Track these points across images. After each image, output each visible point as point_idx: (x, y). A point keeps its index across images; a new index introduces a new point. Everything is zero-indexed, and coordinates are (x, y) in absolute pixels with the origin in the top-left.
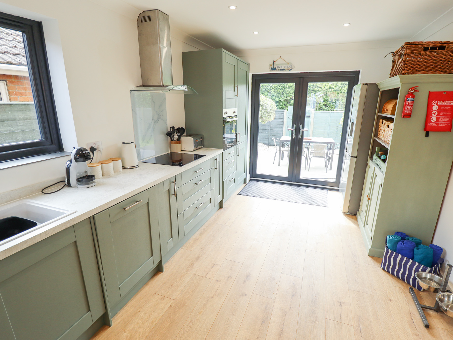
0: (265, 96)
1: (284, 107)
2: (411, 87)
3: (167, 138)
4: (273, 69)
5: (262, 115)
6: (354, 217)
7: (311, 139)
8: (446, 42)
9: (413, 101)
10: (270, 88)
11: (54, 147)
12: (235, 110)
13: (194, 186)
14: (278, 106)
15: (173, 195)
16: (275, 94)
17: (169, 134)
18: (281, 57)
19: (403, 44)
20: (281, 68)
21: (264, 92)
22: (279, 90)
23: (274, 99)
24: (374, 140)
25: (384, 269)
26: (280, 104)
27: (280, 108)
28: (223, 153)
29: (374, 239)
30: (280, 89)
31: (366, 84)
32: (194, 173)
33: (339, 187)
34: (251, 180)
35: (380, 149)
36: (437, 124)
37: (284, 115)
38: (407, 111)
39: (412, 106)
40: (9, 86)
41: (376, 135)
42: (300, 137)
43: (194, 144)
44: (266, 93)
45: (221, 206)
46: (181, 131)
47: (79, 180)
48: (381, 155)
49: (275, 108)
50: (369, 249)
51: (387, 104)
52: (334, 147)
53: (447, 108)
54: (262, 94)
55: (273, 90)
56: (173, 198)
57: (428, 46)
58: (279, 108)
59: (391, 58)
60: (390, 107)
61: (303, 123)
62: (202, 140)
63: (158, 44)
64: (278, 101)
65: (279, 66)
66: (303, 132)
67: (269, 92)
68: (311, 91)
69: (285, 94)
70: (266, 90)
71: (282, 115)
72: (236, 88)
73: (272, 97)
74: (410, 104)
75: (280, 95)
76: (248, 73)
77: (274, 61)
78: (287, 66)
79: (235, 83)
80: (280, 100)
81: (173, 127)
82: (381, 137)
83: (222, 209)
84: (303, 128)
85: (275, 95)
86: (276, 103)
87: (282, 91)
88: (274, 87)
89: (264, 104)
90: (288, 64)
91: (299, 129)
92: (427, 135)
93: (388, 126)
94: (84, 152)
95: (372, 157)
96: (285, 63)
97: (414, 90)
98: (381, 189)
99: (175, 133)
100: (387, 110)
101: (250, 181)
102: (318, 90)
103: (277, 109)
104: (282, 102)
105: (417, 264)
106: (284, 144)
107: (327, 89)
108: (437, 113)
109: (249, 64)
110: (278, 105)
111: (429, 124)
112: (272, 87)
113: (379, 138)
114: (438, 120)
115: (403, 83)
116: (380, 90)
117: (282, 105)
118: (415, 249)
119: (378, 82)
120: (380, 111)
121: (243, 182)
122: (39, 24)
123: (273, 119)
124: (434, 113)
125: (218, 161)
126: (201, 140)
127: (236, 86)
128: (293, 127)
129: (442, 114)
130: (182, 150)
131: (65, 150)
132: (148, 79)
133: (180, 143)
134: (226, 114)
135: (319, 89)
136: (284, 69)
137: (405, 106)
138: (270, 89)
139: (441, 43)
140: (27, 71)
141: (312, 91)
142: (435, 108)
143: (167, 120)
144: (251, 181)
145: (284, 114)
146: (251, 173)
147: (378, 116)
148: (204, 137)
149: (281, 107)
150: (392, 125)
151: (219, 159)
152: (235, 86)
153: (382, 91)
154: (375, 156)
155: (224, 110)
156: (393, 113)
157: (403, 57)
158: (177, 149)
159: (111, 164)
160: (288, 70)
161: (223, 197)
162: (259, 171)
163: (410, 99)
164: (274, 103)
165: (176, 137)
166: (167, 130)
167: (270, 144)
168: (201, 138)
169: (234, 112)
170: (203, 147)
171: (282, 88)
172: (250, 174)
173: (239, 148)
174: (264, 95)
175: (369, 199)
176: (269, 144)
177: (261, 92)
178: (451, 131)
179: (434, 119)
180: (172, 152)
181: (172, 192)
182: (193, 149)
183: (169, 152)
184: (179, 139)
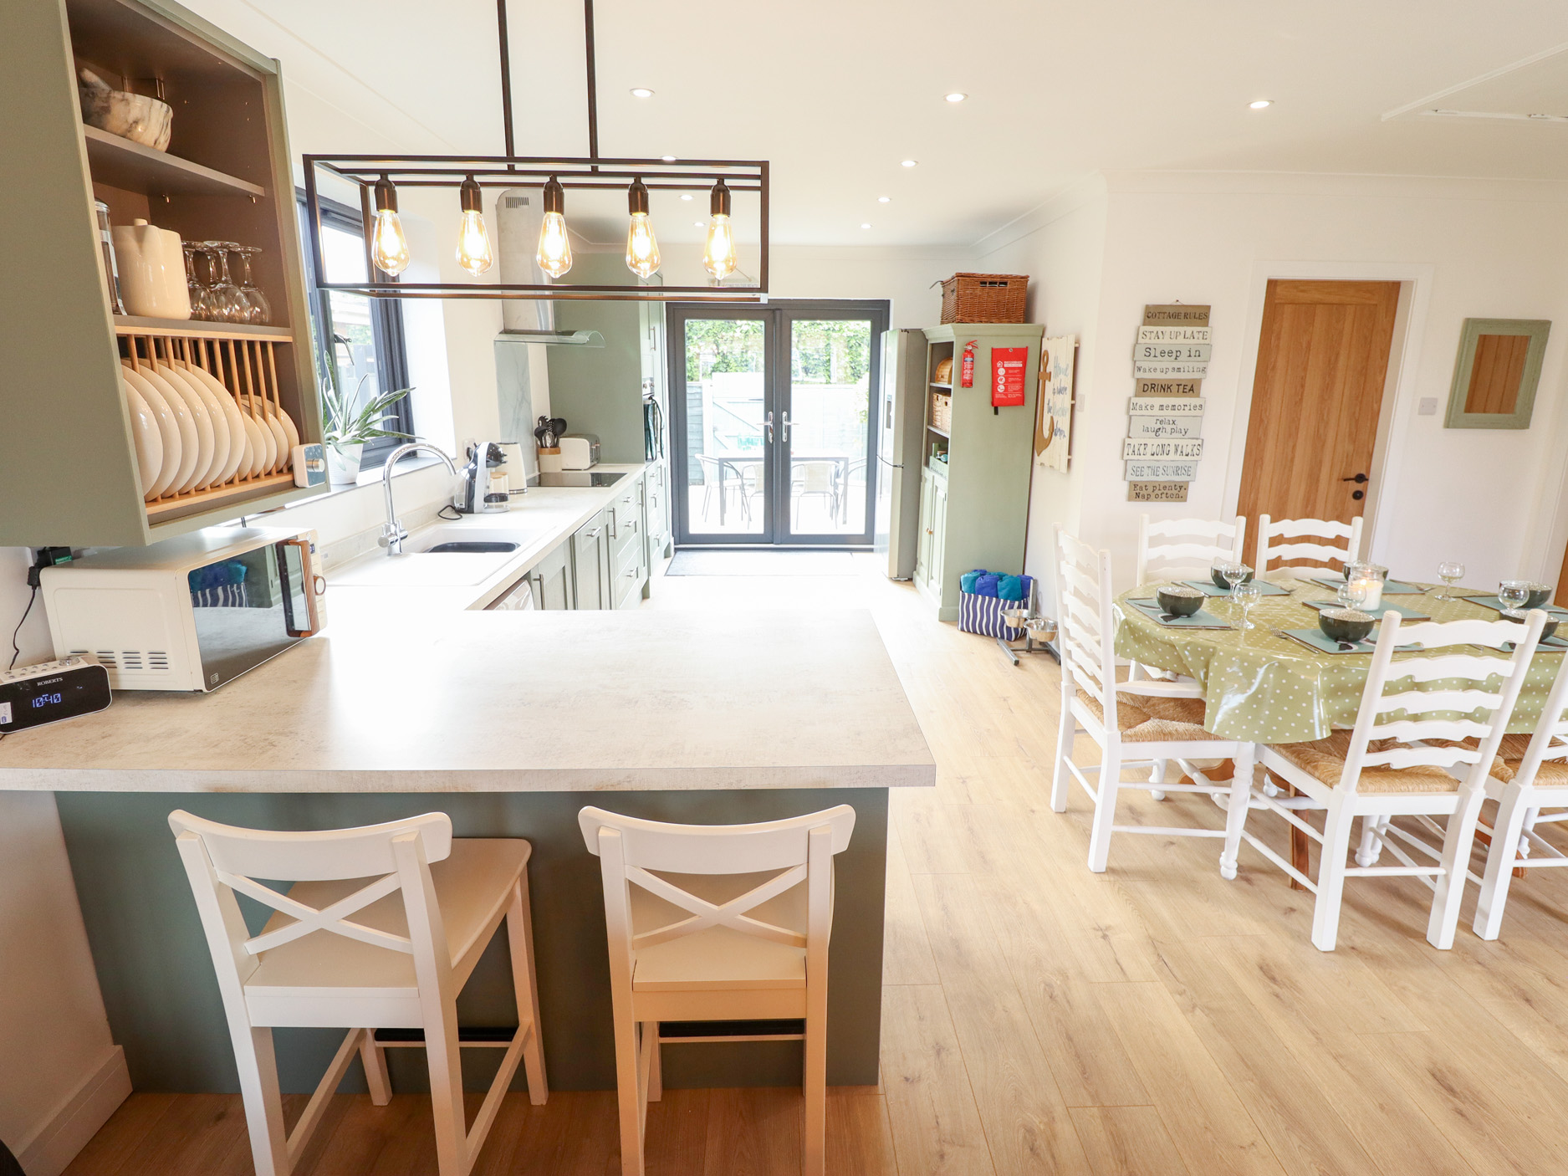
2: (967, 342)
3: (534, 440)
6: (909, 583)
8: (1007, 276)
9: (972, 361)
13: (625, 529)
15: (611, 536)
17: (538, 433)
18: (734, 266)
19: (954, 274)
24: (928, 430)
25: (962, 630)
28: (645, 473)
29: (945, 592)
31: (906, 330)
32: (623, 504)
33: (873, 542)
34: (676, 550)
35: (940, 446)
36: (1006, 395)
38: (967, 377)
39: (972, 369)
41: (931, 421)
42: (784, 440)
43: (590, 452)
45: (645, 591)
46: (559, 427)
47: (487, 500)
48: (940, 455)
50: (939, 608)
51: (942, 367)
52: (848, 468)
53: (1016, 371)
56: (611, 541)
57: (985, 280)
59: (939, 289)
60: (945, 371)
61: (788, 408)
62: (597, 445)
66: (789, 428)
72: (652, 332)
74: (969, 366)
79: (650, 320)
81: (543, 419)
82: (938, 424)
83: (649, 599)
84: (789, 418)
90: (748, 280)
91: (781, 423)
92: (996, 412)
93: (946, 403)
94: (498, 450)
95: (927, 464)
96: (743, 277)
97: (973, 346)
98: (946, 503)
99: (547, 431)
100: (942, 377)
101: (675, 552)
105: (1002, 600)
108: (1004, 380)
111: (997, 396)
113: (936, 427)
114: (1006, 390)
115: (958, 336)
116: (930, 342)
118: (999, 583)
119: (924, 329)
120: (932, 379)
121: (666, 554)
124: (1001, 380)
125: (642, 489)
127: (652, 327)
128: (766, 418)
129: (1010, 380)
130: (563, 469)
132: (518, 318)
133: (559, 452)
134: (645, 387)
137: (964, 370)
139: (1001, 277)
142: (1001, 372)
143: (531, 403)
144: (679, 553)
146: (677, 534)
147: (931, 387)
150: (950, 400)
151: (643, 486)
153: (933, 345)
154: (932, 458)
155: (644, 381)
156: (950, 382)
157: (955, 294)
158: (552, 464)
162: (695, 527)
163: (969, 359)
165: (548, 440)
166: (534, 424)
172: (674, 535)
173: (660, 467)
175: (931, 533)
178: (1023, 405)
179: (1001, 388)
180: (543, 471)
181: (611, 532)
182: (588, 464)
183: (537, 473)
184: (555, 445)
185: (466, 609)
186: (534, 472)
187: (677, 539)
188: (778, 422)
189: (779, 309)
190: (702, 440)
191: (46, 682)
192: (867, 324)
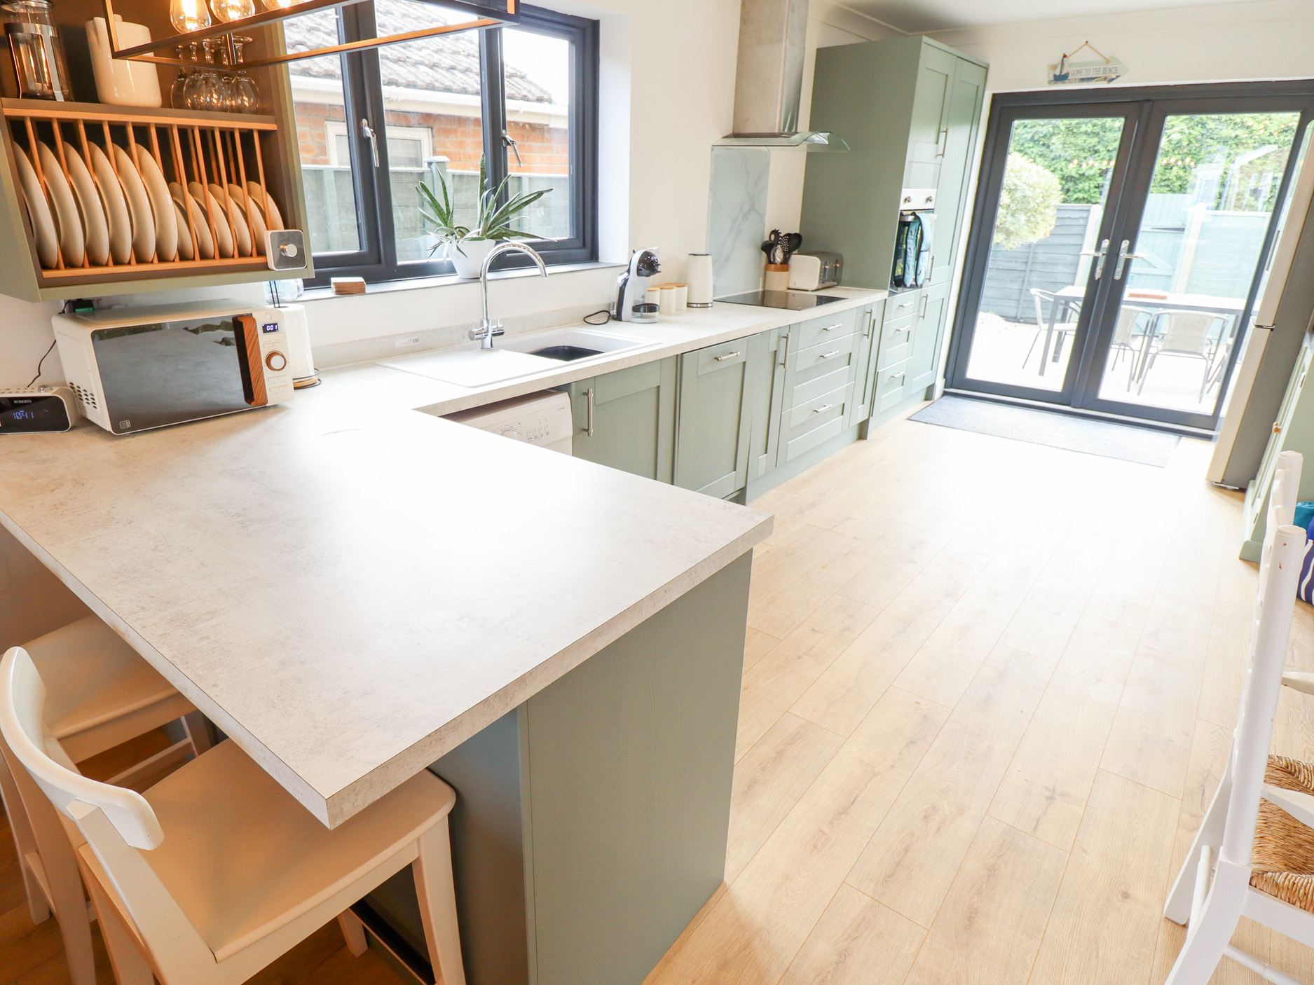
0: (1028, 159)
1: (1093, 195)
3: (760, 255)
4: (1061, 78)
5: (1009, 218)
6: (1240, 494)
7: (1164, 298)
10: (1051, 130)
11: (585, 252)
12: (932, 193)
13: (818, 359)
14: (1070, 194)
15: (781, 364)
16: (1066, 151)
17: (767, 248)
18: (1089, 43)
20: (1083, 74)
21: (1026, 145)
22: (1085, 137)
23: (1061, 170)
26: (1080, 186)
27: (1076, 199)
28: (886, 300)
30: (1086, 133)
32: (820, 332)
33: (1213, 430)
34: (945, 394)
37: (1087, 222)
40: (436, 139)
42: (1118, 277)
43: (821, 273)
44: (1033, 149)
45: (862, 432)
46: (794, 243)
47: (636, 309)
49: (1057, 197)
50: (1244, 541)
54: (1020, 151)
55: (1062, 139)
56: (779, 369)
58: (1073, 199)
61: (1132, 236)
62: (838, 265)
63: (781, 41)
64: (1072, 177)
65: (1078, 69)
66: (1128, 263)
67: (1044, 145)
68: (1209, 140)
69: (1105, 152)
70: (1036, 138)
71: (1082, 222)
72: (942, 136)
73: (1054, 162)
75: (1084, 155)
76: (980, 93)
77: (1065, 56)
78: (1102, 67)
79: (943, 120)
80: (1081, 172)
81: (775, 232)
83: (864, 441)
84: (1131, 249)
85: (1067, 154)
86: (1066, 183)
87: (1094, 140)
88: (1067, 128)
89: (1018, 183)
90: (1108, 62)
91: (1119, 254)
94: (652, 258)
96: (1100, 59)
99: (779, 246)
101: (943, 396)
102: (1237, 136)
103: (1065, 201)
104: (1089, 178)
106: (1070, 310)
107: (1271, 134)
109: (989, 65)
110: (1072, 189)
112: (1058, 127)
117: (1087, 188)
121: (923, 395)
122: (595, 25)
123: (1045, 234)
125: (873, 319)
126: (836, 267)
127: (944, 128)
128: (1098, 248)
130: (789, 289)
131: (600, 260)
132: (747, 120)
133: (787, 270)
134: (909, 201)
135: (1239, 132)
136: (1093, 79)
138: (1051, 135)
140: (478, 107)
141: (1211, 138)
143: (764, 214)
144: (946, 397)
145: (1087, 218)
146: (949, 375)
148: (843, 260)
149: (1081, 195)
151: (876, 315)
152: (942, 130)
155: (905, 193)
158: (778, 282)
159: (675, 290)
160: (1105, 79)
161: (871, 413)
162: (976, 370)
164: (1058, 181)
165: (779, 255)
166: (763, 236)
167: (1021, 318)
168: (837, 263)
169: (929, 199)
170: (837, 285)
171: (1097, 129)
172: (945, 376)
173: (927, 297)
174: (1026, 153)
175: (1278, 430)
176: (1019, 316)
177: (1012, 146)
180: (766, 289)
181: (781, 359)
182: (815, 285)
183: (761, 289)
184: (786, 261)
185: (414, 409)
186: (758, 288)
187: (950, 382)
188: (1113, 254)
189: (1148, 100)
190: (1075, 274)
191: (20, 402)
192: (1298, 115)
